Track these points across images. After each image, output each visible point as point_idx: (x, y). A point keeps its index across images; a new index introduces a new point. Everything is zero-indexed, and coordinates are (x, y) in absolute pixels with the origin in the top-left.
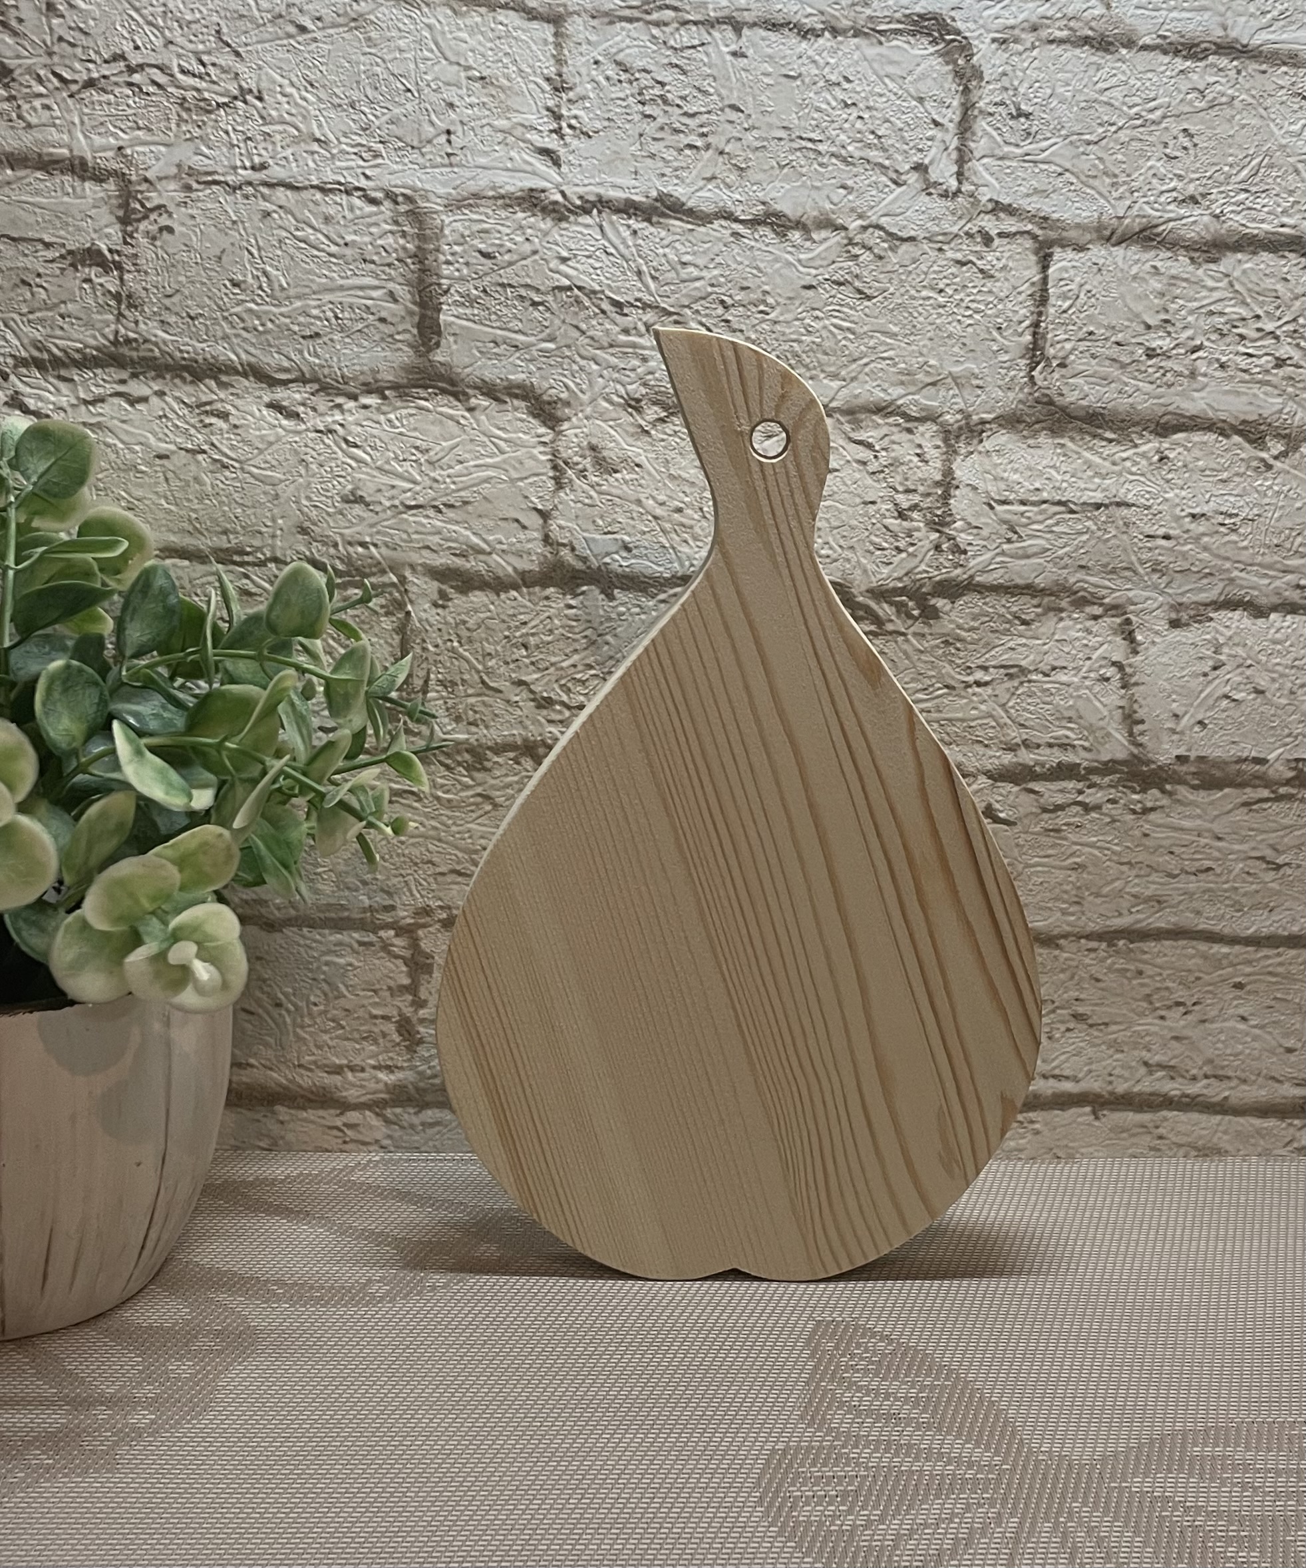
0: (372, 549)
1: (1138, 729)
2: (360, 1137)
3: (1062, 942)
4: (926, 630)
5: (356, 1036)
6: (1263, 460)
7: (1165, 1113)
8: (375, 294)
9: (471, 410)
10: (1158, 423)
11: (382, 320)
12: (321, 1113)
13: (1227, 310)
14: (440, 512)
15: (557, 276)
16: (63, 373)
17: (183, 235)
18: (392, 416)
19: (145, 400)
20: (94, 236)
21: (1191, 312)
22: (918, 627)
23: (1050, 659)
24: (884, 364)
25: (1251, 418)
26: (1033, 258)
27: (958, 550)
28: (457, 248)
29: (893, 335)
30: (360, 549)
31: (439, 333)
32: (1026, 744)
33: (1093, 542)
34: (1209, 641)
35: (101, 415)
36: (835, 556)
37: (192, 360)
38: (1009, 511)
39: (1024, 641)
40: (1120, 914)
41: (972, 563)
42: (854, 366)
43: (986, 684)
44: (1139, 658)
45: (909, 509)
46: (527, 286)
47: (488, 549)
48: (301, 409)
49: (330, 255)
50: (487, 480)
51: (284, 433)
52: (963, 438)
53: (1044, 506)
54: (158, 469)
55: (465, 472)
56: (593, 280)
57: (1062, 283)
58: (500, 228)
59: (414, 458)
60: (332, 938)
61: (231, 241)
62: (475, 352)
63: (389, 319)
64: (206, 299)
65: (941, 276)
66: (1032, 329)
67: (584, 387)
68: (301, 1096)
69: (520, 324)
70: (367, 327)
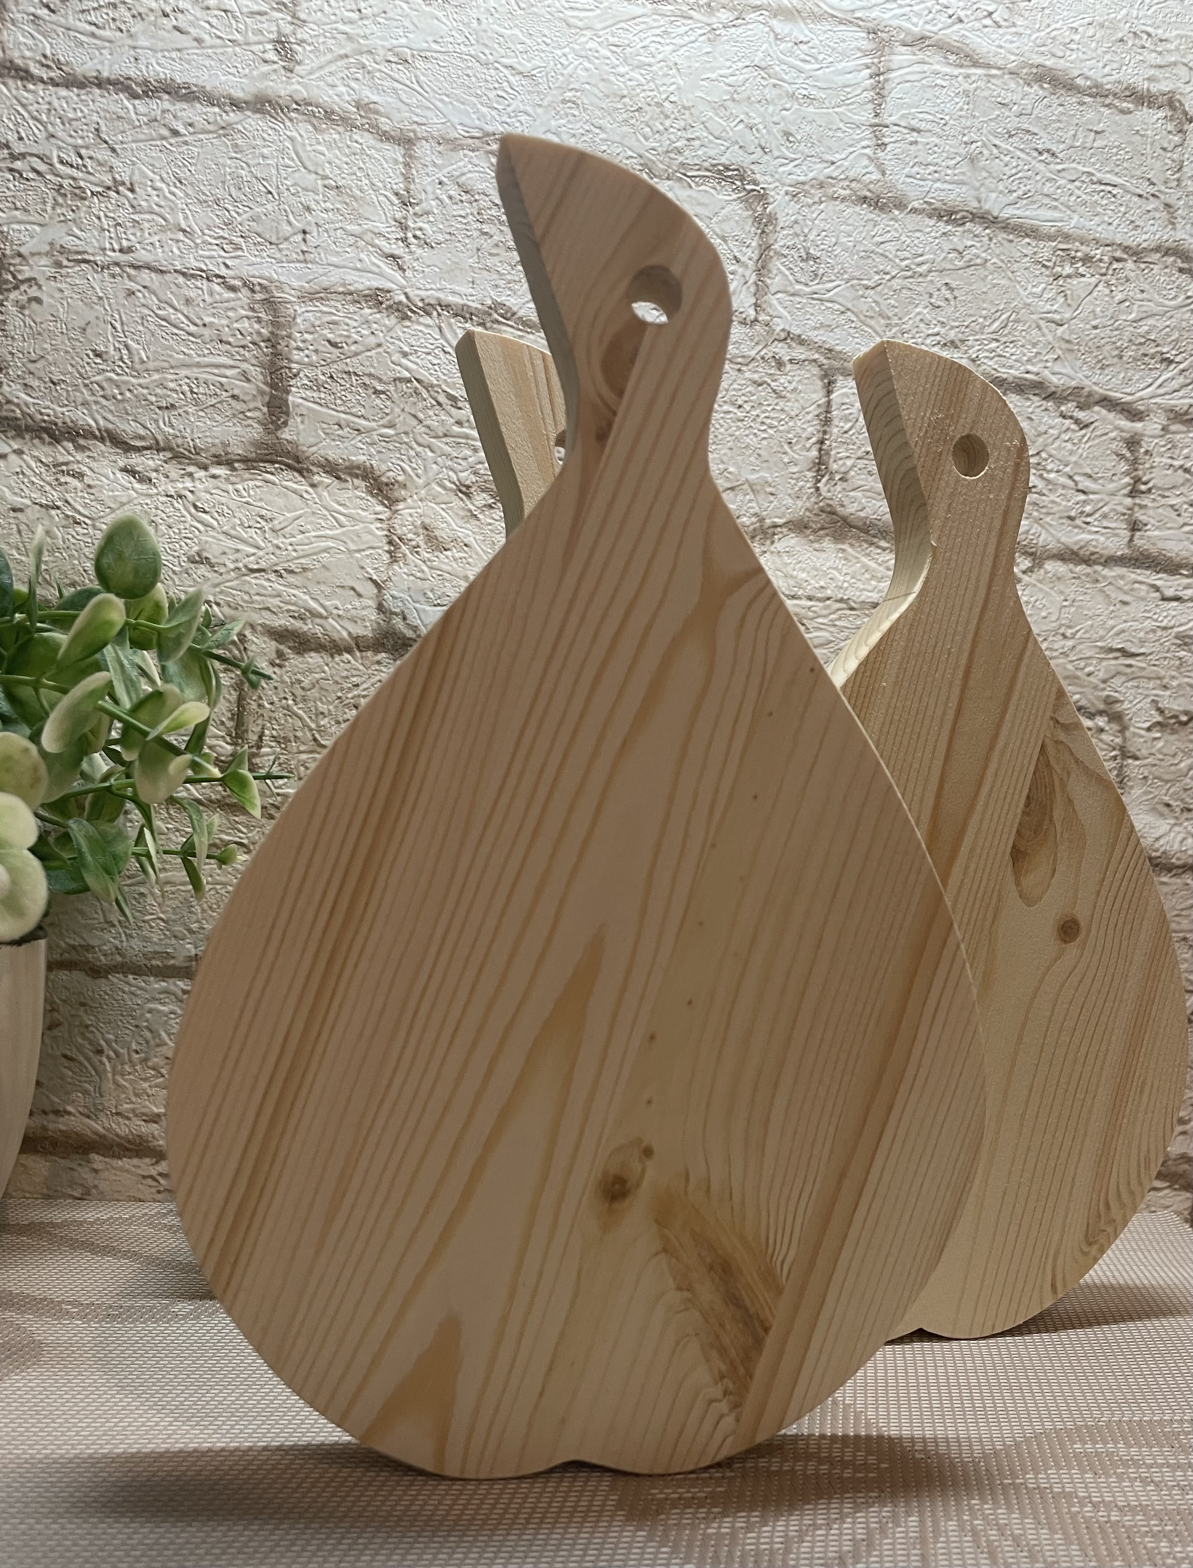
0: (215, 607)
8: (229, 372)
9: (313, 486)
11: (234, 397)
14: (281, 576)
15: (398, 368)
17: (52, 306)
19: (3, 457)
26: (820, 383)
28: (307, 336)
31: (287, 414)
37: (51, 422)
38: (798, 605)
46: (370, 375)
47: (325, 613)
48: (154, 475)
49: (189, 334)
50: (326, 550)
51: (135, 495)
52: (757, 538)
53: (828, 602)
54: (12, 521)
55: (306, 541)
56: (431, 374)
57: (844, 407)
58: (347, 320)
59: (258, 525)
60: (157, 986)
61: (96, 314)
62: (320, 432)
63: (241, 397)
64: (70, 367)
65: (740, 393)
66: (818, 446)
67: (420, 471)
68: (117, 1145)
69: (363, 410)
70: (220, 402)
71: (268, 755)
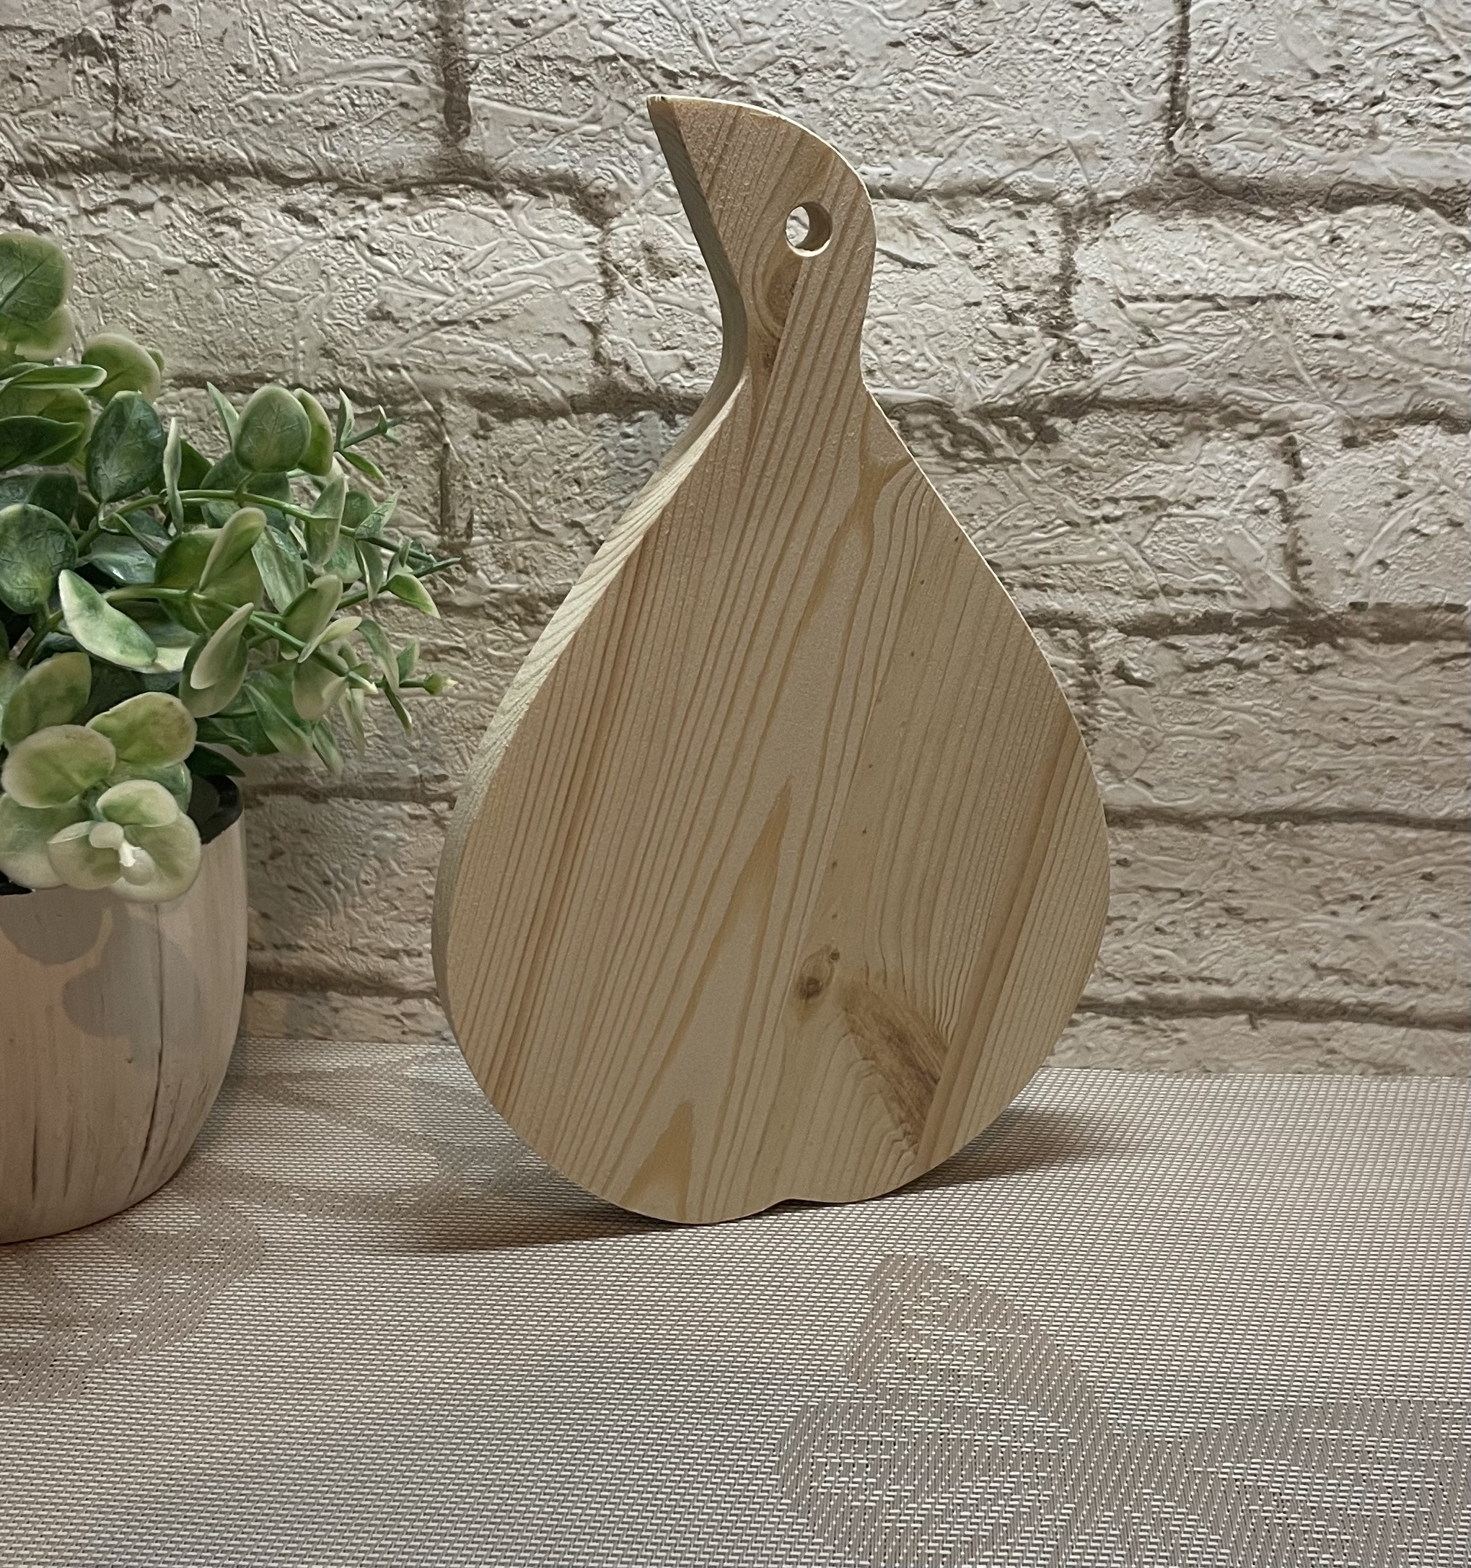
0: (404, 372)
1: (1302, 571)
2: (418, 1027)
3: (1210, 824)
4: (1043, 456)
5: (412, 918)
6: (1462, 237)
7: (1337, 1024)
8: (395, 74)
9: (508, 207)
10: (1328, 196)
11: (404, 105)
12: (377, 1000)
13: (1417, 50)
14: (476, 327)
15: (599, 44)
16: (62, 179)
17: (181, 15)
18: (419, 218)
19: (150, 207)
20: (85, 20)
21: (1370, 55)
22: (1033, 453)
23: (1194, 488)
24: (988, 135)
25: (1446, 185)
27: (1081, 359)
28: (484, 16)
29: (1000, 99)
30: (390, 373)
31: (468, 118)
32: (1166, 591)
33: (1247, 345)
34: (1394, 464)
35: (105, 226)
36: (931, 369)
37: (196, 159)
38: (1142, 309)
39: (1163, 467)
40: (1282, 792)
41: (1098, 373)
42: (952, 138)
43: (1116, 519)
44: (1304, 485)
45: (1021, 311)
46: (566, 58)
47: (531, 370)
48: (319, 213)
49: (343, 31)
50: (528, 290)
51: (301, 241)
52: (1085, 221)
53: (1186, 302)
54: (167, 286)
55: (503, 281)
56: (641, 46)
57: (1206, 25)
59: (445, 266)
60: (381, 811)
61: (233, 19)
62: (510, 138)
63: (412, 104)
64: (209, 88)
65: (1056, 23)
66: (1169, 85)
67: (636, 175)
68: (356, 982)
69: (559, 104)
70: (387, 114)
71: (480, 544)
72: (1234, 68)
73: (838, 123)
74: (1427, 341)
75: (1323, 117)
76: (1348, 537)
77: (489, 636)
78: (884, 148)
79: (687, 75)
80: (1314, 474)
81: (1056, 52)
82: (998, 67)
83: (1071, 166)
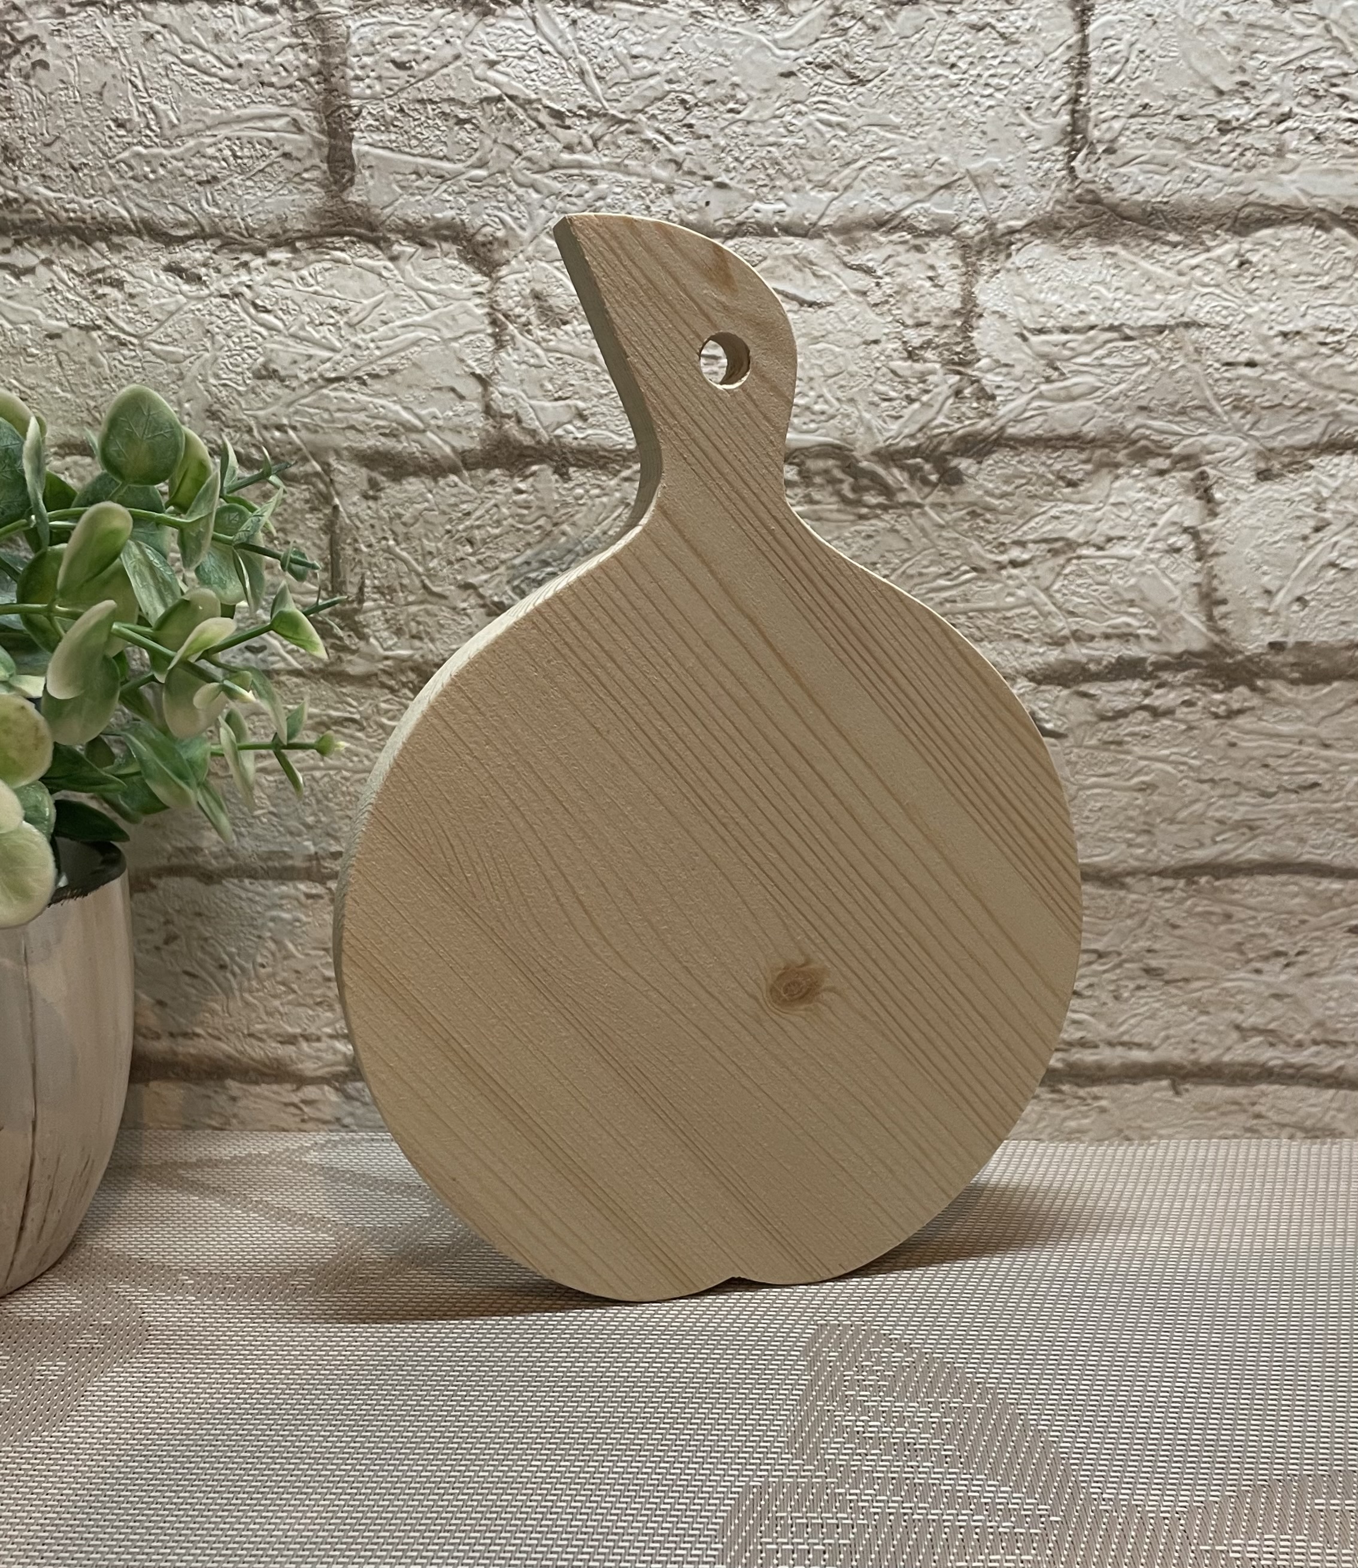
0: (291, 432)
1: (1218, 611)
2: (318, 1115)
3: (1129, 880)
4: (947, 499)
5: (310, 1001)
7: (1263, 1087)
8: (277, 124)
9: (393, 259)
10: (1236, 219)
11: (286, 155)
12: (275, 1087)
13: (1324, 64)
14: (364, 383)
15: (484, 85)
17: (59, 69)
18: (304, 272)
19: (30, 270)
21: (1276, 70)
22: (938, 496)
23: (1104, 528)
24: (883, 167)
26: (1068, 13)
27: (985, 395)
28: (367, 60)
29: (895, 128)
30: (277, 434)
31: (352, 167)
32: (1077, 636)
33: (1155, 375)
34: (1310, 496)
36: (831, 411)
37: (78, 219)
38: (1048, 342)
39: (1070, 507)
40: (1202, 845)
41: (1003, 410)
42: (847, 171)
43: (1024, 564)
44: (1218, 521)
45: (921, 347)
46: (451, 100)
47: (420, 425)
48: (203, 271)
49: (223, 80)
50: (416, 343)
51: (185, 300)
52: (986, 253)
53: (1092, 333)
54: (50, 351)
55: (391, 334)
56: (527, 86)
57: (1106, 43)
58: (414, 30)
59: (332, 321)
60: (276, 890)
61: (112, 72)
62: (395, 187)
63: (295, 154)
64: (90, 146)
65: (952, 46)
66: (1069, 107)
67: (524, 221)
68: (255, 1070)
69: (444, 149)
70: (270, 165)
71: (372, 610)
72: (1136, 88)
73: (730, 159)
74: (1341, 366)
75: (1229, 136)
76: (1264, 573)
77: (383, 706)
78: (778, 183)
79: (575, 115)
80: (1228, 509)
81: (952, 77)
82: (893, 95)
83: (970, 196)
